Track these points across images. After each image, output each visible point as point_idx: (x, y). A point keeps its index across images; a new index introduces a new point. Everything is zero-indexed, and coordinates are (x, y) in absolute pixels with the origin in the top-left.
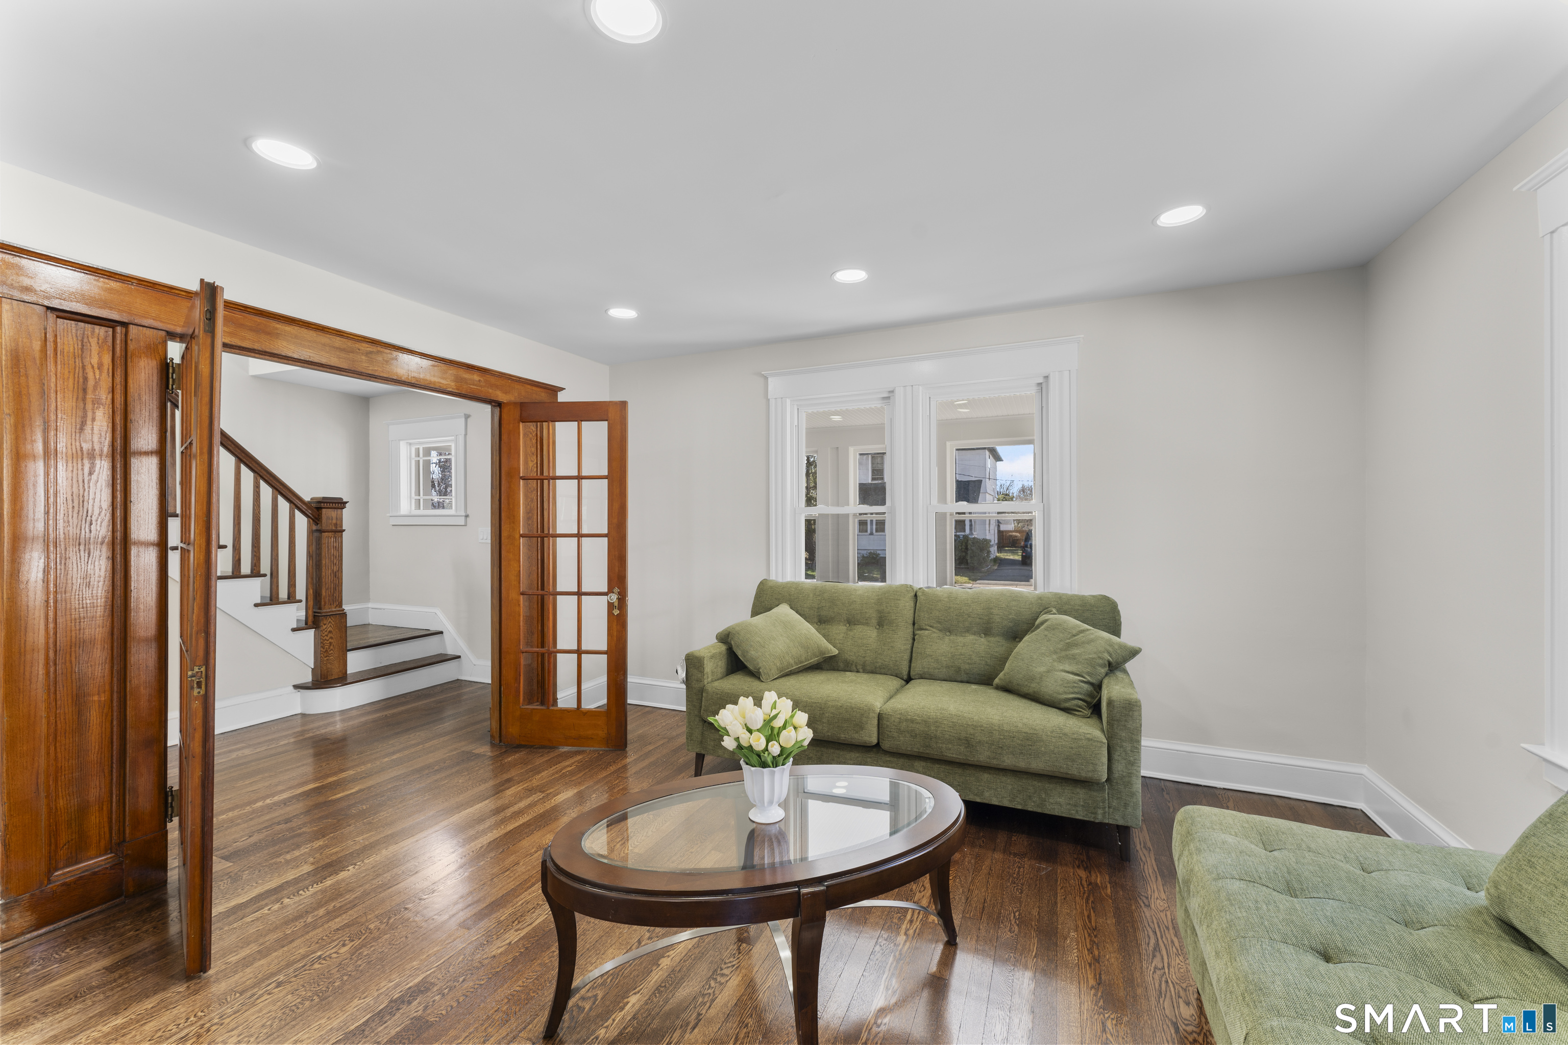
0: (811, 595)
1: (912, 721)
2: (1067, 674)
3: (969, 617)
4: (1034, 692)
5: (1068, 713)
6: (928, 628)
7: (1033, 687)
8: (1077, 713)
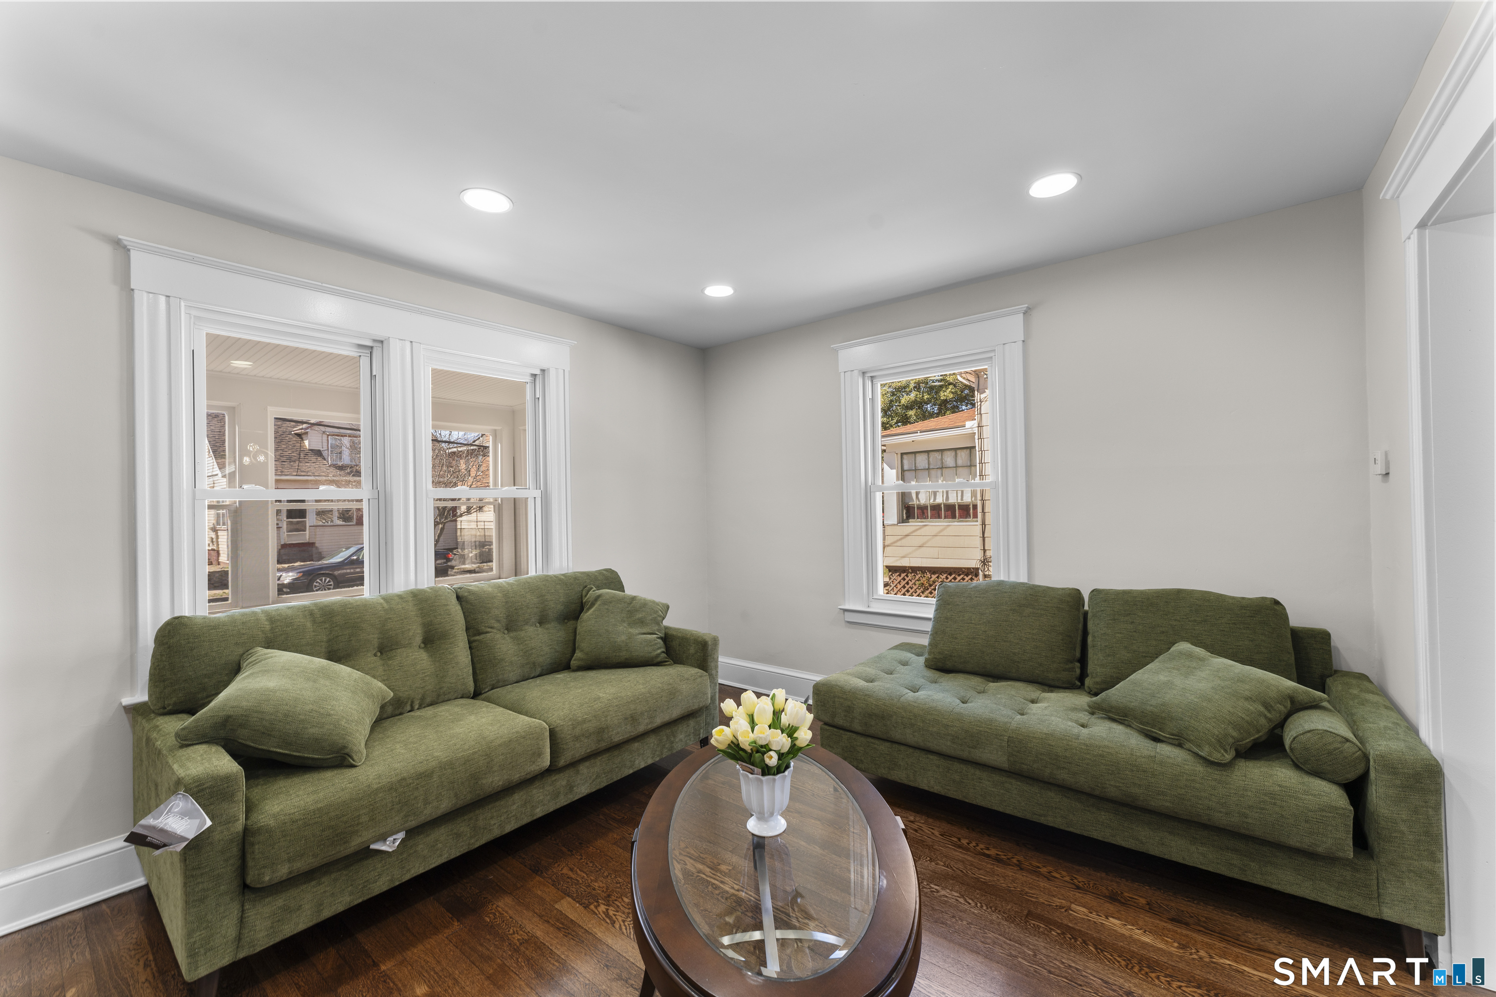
0: (309, 624)
1: (584, 721)
2: (645, 636)
3: (528, 608)
4: (626, 659)
5: (662, 666)
6: (489, 630)
7: (624, 655)
8: (667, 663)
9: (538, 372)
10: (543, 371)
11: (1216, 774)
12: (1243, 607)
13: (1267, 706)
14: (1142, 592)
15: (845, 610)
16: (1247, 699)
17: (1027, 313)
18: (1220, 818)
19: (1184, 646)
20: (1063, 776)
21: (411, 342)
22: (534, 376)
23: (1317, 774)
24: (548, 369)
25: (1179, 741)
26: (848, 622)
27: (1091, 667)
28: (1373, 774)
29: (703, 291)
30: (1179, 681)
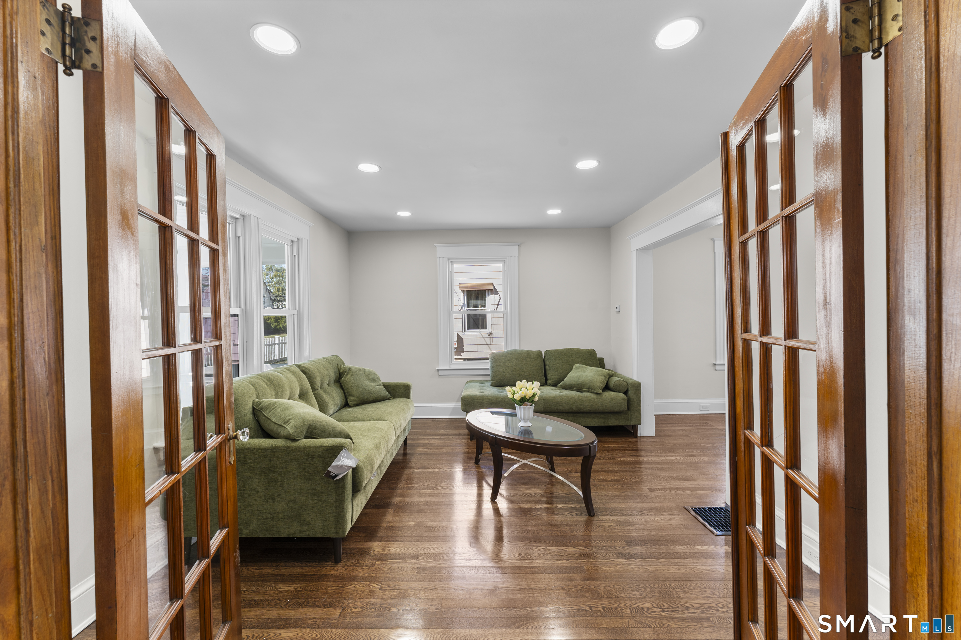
2: (378, 386)
6: (318, 388)
8: (391, 399)
9: (296, 240)
10: (298, 239)
11: (599, 396)
12: (588, 352)
13: (605, 377)
14: (562, 350)
15: (438, 370)
16: (601, 376)
17: (519, 246)
18: (601, 409)
19: (576, 365)
20: (561, 408)
21: (258, 218)
22: (292, 241)
23: (619, 391)
24: (302, 239)
25: (589, 390)
26: (440, 375)
27: (549, 376)
28: (629, 389)
29: (396, 213)
30: (583, 374)
